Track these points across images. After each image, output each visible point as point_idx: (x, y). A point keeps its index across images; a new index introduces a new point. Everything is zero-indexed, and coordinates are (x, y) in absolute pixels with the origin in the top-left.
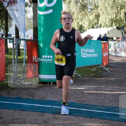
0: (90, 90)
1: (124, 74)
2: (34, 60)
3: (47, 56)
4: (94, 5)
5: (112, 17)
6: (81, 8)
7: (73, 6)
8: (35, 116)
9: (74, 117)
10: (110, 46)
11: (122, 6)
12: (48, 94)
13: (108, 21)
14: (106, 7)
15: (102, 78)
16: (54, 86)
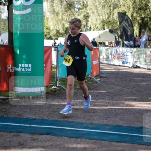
0: (76, 105)
1: (117, 86)
2: (9, 69)
3: (25, 65)
4: (82, 4)
5: (104, 17)
6: (67, 7)
7: (57, 5)
8: (9, 137)
9: (57, 137)
10: (102, 53)
11: (116, 5)
12: (26, 111)
13: (99, 22)
14: (96, 6)
15: (91, 90)
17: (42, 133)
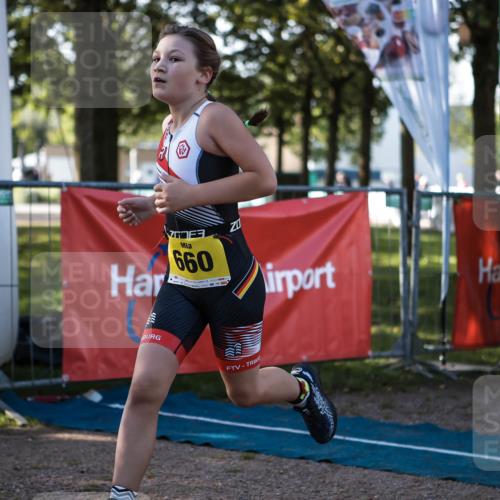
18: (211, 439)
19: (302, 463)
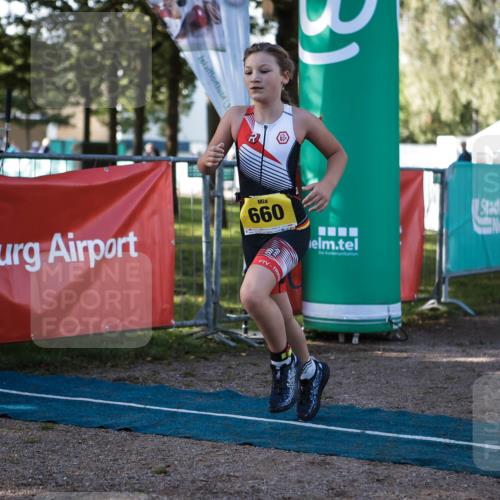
6: (470, 36)
8: (296, 468)
12: (344, 381)
16: (365, 350)
17: (404, 459)
18: (8, 410)
19: (102, 432)
